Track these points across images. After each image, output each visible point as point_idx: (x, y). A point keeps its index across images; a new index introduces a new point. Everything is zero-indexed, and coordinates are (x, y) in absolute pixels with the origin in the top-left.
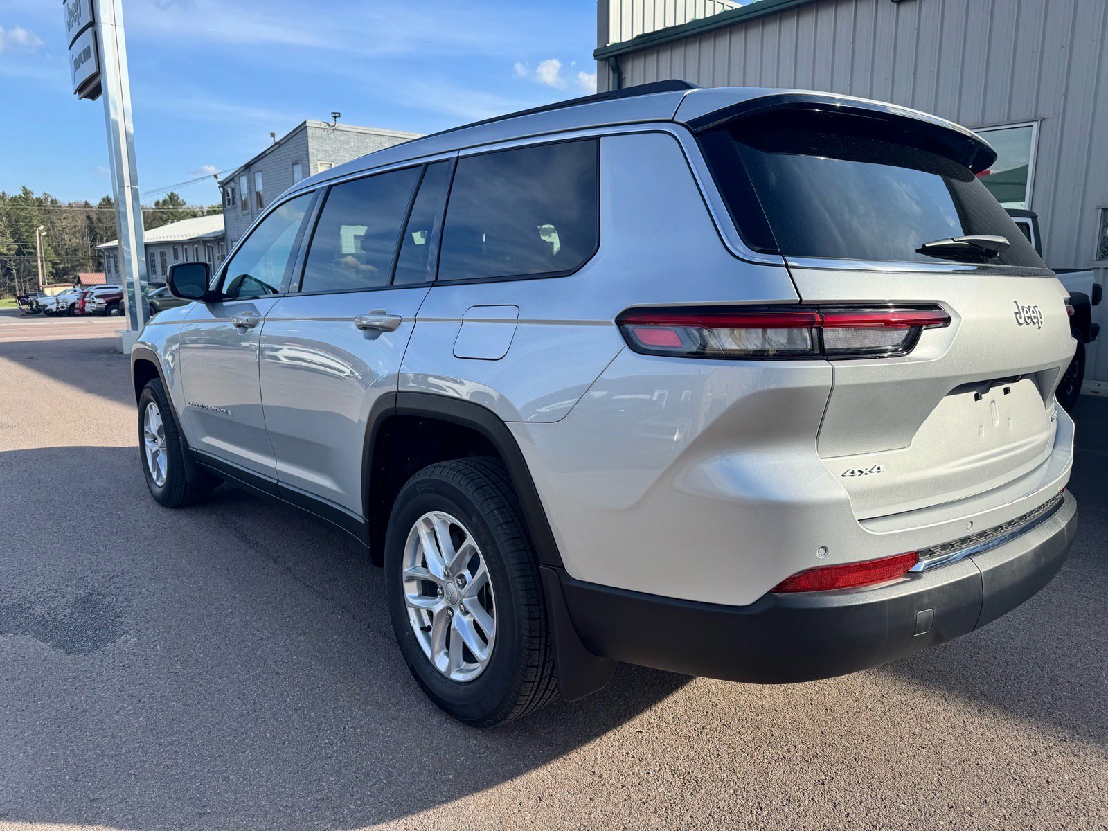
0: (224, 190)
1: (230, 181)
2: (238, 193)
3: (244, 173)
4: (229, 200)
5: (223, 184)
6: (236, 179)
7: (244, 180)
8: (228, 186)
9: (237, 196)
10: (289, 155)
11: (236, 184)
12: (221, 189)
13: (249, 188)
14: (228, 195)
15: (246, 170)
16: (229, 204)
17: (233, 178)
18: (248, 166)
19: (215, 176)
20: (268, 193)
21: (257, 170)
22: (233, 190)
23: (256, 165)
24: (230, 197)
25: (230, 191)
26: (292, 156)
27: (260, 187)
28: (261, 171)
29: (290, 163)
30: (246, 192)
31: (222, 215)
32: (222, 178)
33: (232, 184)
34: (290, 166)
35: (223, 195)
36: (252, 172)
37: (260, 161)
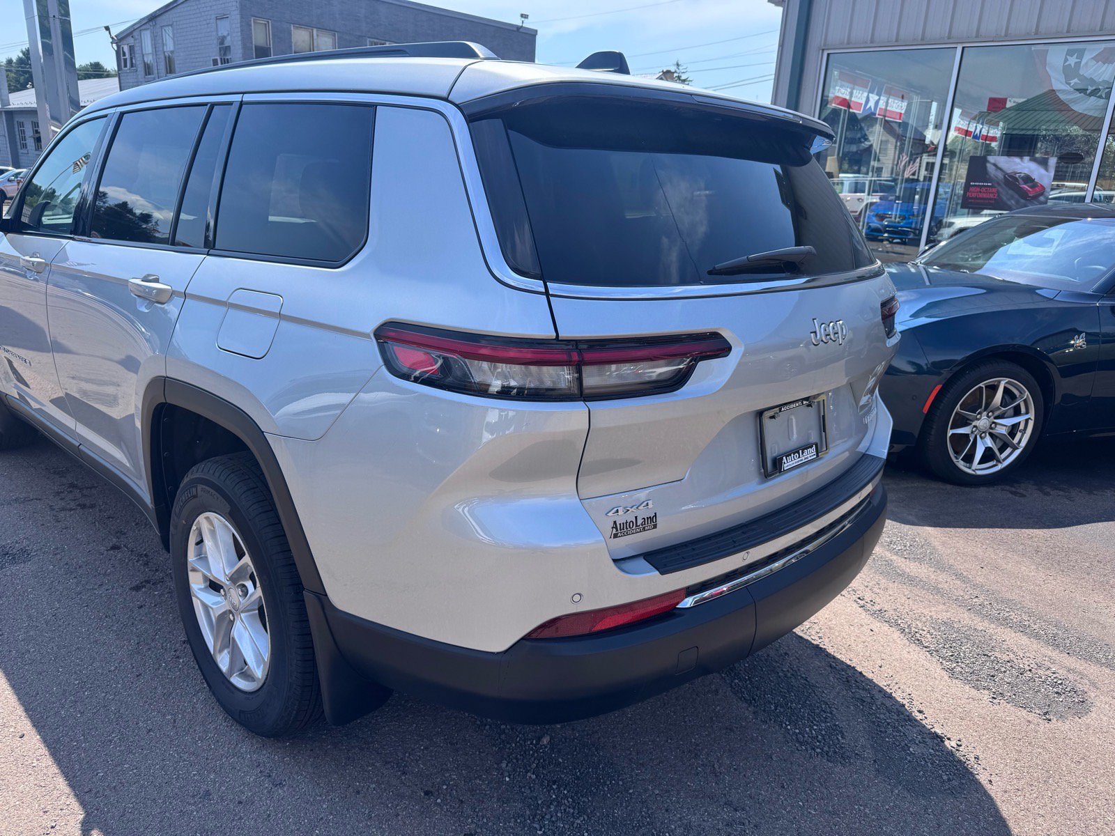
0: (118, 47)
1: (128, 35)
2: (140, 52)
3: (147, 26)
4: (125, 60)
5: (119, 40)
6: (135, 34)
7: (147, 37)
8: (125, 42)
9: (137, 56)
10: (211, 6)
11: (135, 40)
12: (114, 45)
13: (155, 46)
14: (124, 54)
15: (151, 23)
16: (126, 66)
17: (132, 32)
18: (153, 18)
19: (107, 28)
20: (182, 54)
21: (166, 24)
22: (131, 48)
23: (164, 17)
24: (127, 56)
25: (126, 49)
26: (215, 7)
27: (170, 46)
28: (171, 25)
29: (213, 16)
30: (150, 51)
31: (116, 79)
32: (115, 32)
33: (131, 41)
34: (213, 21)
35: (118, 53)
36: (158, 26)
37: (169, 13)
